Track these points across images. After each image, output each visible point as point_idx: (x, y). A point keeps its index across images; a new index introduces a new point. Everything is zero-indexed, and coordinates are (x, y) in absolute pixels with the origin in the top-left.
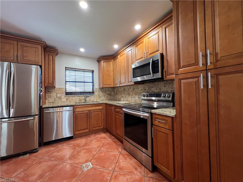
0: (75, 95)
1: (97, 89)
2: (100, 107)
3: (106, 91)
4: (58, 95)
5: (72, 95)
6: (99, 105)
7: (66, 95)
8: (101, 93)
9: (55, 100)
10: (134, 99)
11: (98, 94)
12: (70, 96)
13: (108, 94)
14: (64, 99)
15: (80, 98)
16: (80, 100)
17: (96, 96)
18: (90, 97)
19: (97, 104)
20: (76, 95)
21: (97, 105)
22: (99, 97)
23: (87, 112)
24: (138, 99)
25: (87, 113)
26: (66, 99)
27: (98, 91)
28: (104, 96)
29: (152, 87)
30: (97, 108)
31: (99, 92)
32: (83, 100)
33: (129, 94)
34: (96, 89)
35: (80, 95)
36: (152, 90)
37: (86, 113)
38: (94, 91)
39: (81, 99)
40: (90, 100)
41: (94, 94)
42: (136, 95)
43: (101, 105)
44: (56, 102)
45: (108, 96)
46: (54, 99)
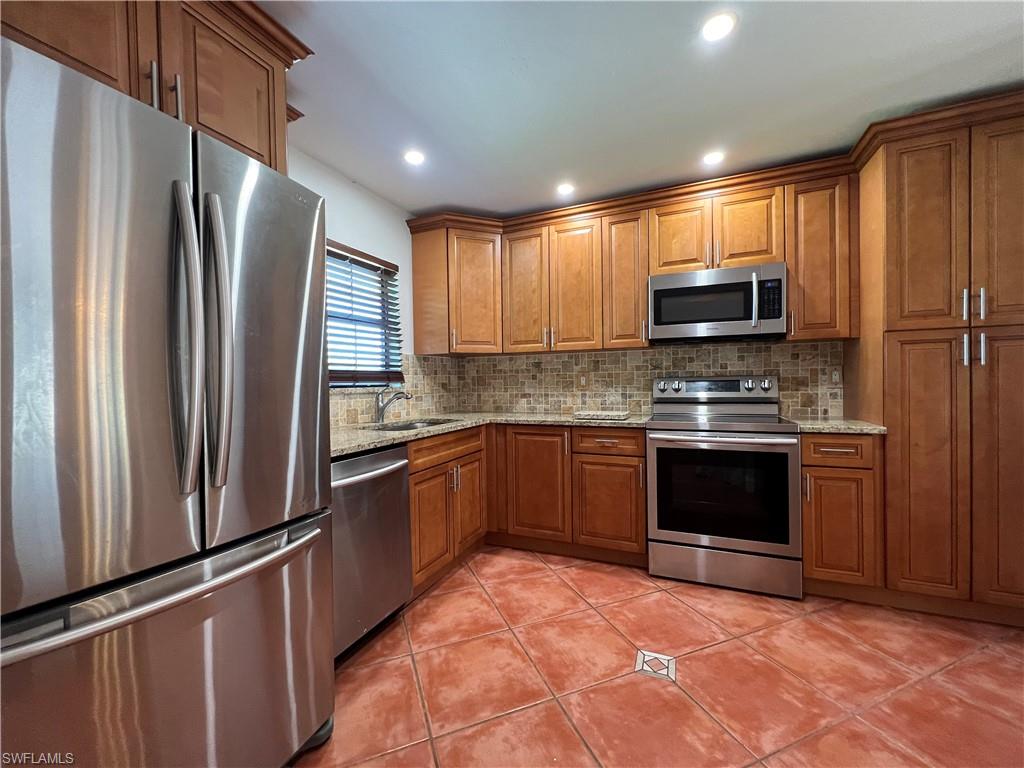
1: (411, 360)
2: (477, 443)
3: (436, 373)
8: (421, 380)
10: (599, 400)
11: (413, 386)
13: (443, 386)
16: (353, 415)
22: (416, 398)
24: (620, 399)
27: (411, 371)
28: (432, 392)
29: (691, 360)
31: (416, 373)
32: (362, 413)
33: (568, 385)
34: (407, 357)
35: (354, 390)
36: (687, 369)
42: (609, 385)
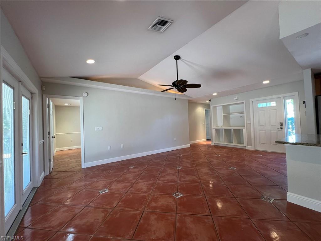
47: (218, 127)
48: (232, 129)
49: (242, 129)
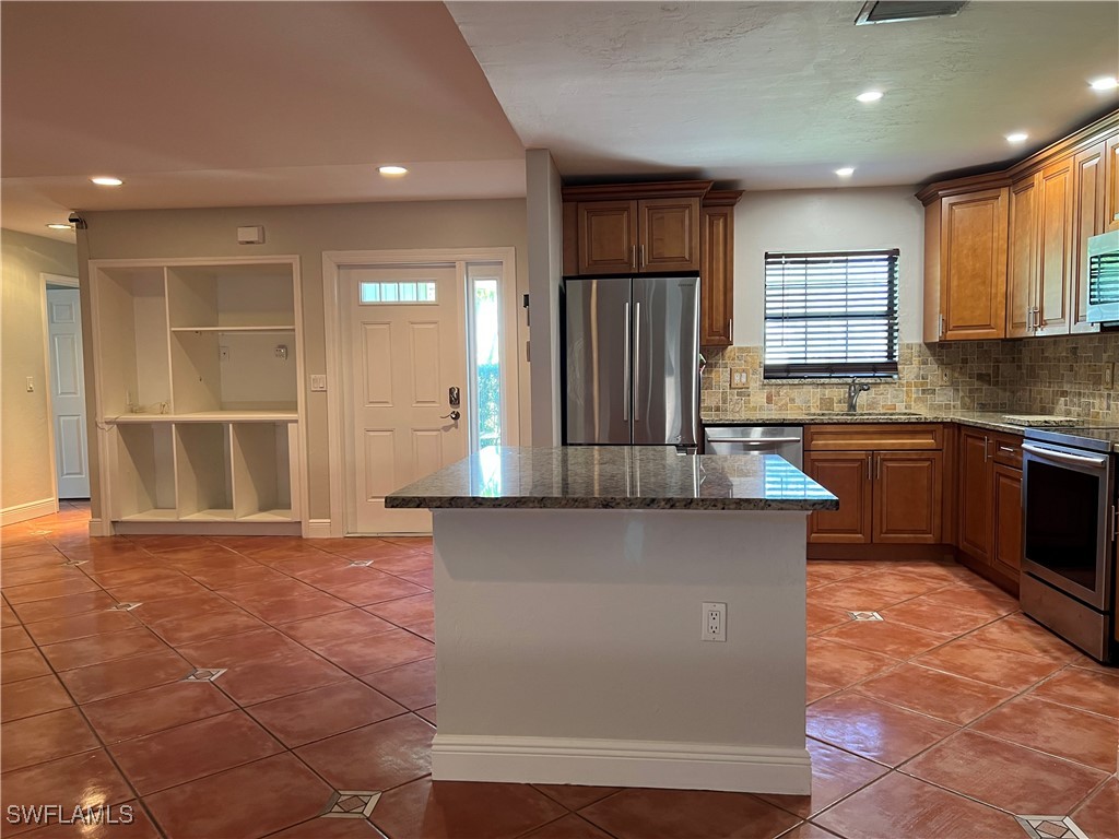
0: (803, 378)
1: (915, 350)
2: (927, 441)
3: (965, 361)
4: (737, 377)
5: (790, 381)
6: (919, 428)
7: (765, 378)
8: (934, 372)
9: (724, 402)
11: (918, 377)
12: (785, 381)
13: (980, 377)
14: (758, 397)
15: (827, 391)
16: (827, 403)
17: (909, 384)
18: (873, 390)
19: (908, 423)
20: (809, 377)
21: (910, 427)
22: (924, 391)
23: (862, 455)
25: (861, 460)
26: (768, 398)
27: (916, 361)
28: (954, 384)
30: (908, 442)
31: (925, 363)
32: (840, 402)
33: (1097, 380)
34: (909, 346)
35: (827, 381)
37: (858, 460)
38: (896, 359)
39: (831, 400)
40: (871, 405)
41: (895, 376)
43: (931, 432)
44: (729, 406)
45: (977, 384)
46: (723, 393)
47: (142, 410)
48: (228, 422)
49: (285, 423)
